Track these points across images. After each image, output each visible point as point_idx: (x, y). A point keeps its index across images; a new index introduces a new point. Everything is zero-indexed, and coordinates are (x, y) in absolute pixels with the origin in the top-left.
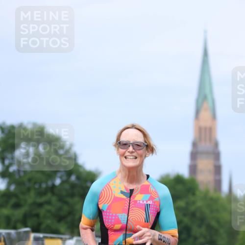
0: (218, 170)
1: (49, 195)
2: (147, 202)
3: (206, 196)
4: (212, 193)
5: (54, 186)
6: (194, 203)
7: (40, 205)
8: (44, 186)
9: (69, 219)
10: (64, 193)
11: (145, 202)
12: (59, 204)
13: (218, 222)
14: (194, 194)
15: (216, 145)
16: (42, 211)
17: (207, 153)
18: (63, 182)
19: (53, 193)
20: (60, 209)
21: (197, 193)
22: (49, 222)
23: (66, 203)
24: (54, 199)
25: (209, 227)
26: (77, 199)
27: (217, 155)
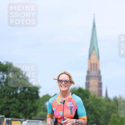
0: (100, 85)
1: (15, 98)
2: (71, 105)
3: (94, 98)
4: (97, 97)
5: (17, 94)
6: (88, 102)
7: (10, 104)
8: (12, 94)
9: (24, 110)
10: (22, 97)
11: (70, 106)
12: (19, 103)
13: (100, 112)
14: (88, 98)
15: (99, 72)
16: (11, 107)
17: (95, 77)
18: (21, 92)
19: (16, 97)
20: (20, 105)
21: (90, 97)
22: (14, 112)
23: (23, 102)
24: (17, 101)
25: (96, 114)
26: (28, 100)
27: (100, 78)
